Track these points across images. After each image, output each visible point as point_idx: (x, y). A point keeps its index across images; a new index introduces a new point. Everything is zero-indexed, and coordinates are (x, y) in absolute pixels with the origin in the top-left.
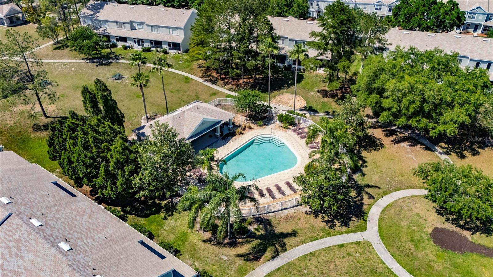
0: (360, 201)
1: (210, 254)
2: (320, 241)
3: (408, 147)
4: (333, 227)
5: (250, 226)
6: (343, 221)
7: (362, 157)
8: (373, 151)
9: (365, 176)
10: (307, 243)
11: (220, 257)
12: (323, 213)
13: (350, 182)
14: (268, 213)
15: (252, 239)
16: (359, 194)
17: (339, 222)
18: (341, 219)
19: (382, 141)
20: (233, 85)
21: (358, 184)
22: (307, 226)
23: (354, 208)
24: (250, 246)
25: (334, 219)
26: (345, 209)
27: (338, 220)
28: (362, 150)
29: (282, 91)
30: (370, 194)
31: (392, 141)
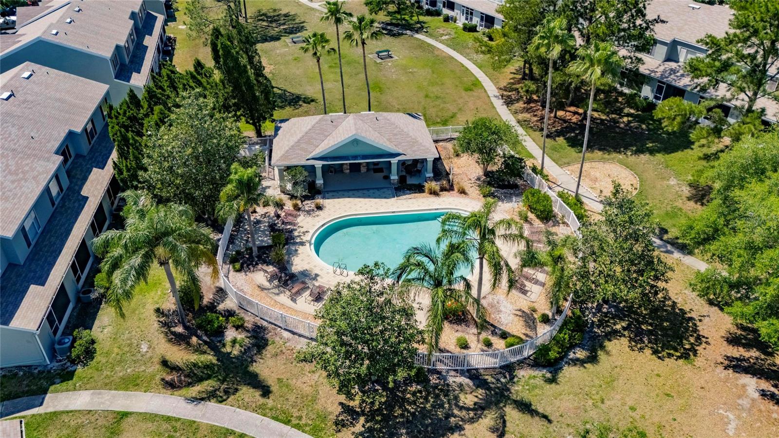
0: (462, 420)
1: (137, 330)
2: (286, 428)
3: (757, 395)
4: (343, 426)
5: (234, 329)
6: (375, 429)
7: (602, 347)
8: (648, 352)
9: (553, 385)
10: (264, 415)
11: (143, 342)
12: (362, 392)
13: (499, 376)
14: (285, 329)
15: (209, 351)
16: (480, 409)
17: (363, 426)
18: (377, 422)
19: (704, 345)
20: (535, 116)
21: (508, 390)
22: (307, 389)
23: (430, 424)
24: (194, 358)
25: (364, 415)
26: (413, 414)
27: (367, 421)
28: (624, 336)
29: (614, 155)
30: (504, 422)
31: (728, 358)
